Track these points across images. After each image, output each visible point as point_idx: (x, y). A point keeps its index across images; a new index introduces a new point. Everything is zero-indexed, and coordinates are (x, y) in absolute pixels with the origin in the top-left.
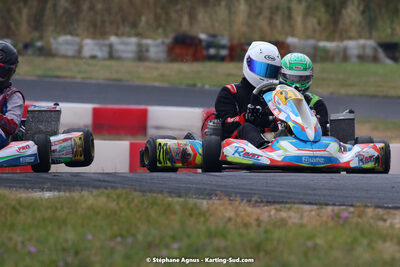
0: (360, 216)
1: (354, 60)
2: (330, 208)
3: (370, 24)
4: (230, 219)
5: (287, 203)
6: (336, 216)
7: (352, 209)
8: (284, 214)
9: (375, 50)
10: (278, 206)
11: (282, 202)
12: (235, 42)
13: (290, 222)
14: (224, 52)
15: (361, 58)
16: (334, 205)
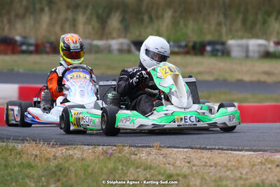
0: (120, 152)
1: (116, 53)
2: (101, 148)
3: (126, 29)
4: (36, 156)
5: (73, 144)
6: (105, 153)
7: (115, 148)
8: (71, 152)
9: (129, 46)
10: (67, 147)
11: (71, 145)
12: (40, 41)
13: (75, 157)
14: (32, 48)
15: (121, 51)
16: (103, 145)
